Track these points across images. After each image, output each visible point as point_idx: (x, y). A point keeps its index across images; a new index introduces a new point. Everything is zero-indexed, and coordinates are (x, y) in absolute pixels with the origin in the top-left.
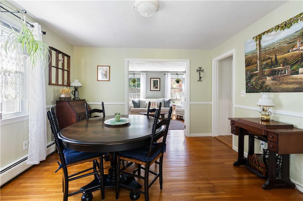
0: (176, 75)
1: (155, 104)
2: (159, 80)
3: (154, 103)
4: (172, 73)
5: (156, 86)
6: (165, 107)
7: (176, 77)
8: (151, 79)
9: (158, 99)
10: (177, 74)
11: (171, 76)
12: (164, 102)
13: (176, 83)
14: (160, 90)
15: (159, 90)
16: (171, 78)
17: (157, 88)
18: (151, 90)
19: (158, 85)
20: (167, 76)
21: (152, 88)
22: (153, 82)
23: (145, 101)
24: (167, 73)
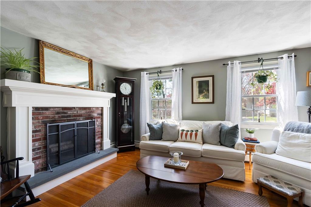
0: (258, 63)
2: (210, 79)
3: (194, 133)
4: (245, 59)
6: (221, 145)
7: (257, 68)
8: (194, 79)
9: (207, 123)
10: (259, 60)
11: (242, 68)
12: (220, 132)
13: (256, 82)
14: (213, 102)
15: (211, 101)
16: (243, 72)
17: (207, 97)
18: (194, 101)
20: (232, 68)
21: (196, 98)
22: (198, 84)
23: (176, 126)
24: (229, 63)
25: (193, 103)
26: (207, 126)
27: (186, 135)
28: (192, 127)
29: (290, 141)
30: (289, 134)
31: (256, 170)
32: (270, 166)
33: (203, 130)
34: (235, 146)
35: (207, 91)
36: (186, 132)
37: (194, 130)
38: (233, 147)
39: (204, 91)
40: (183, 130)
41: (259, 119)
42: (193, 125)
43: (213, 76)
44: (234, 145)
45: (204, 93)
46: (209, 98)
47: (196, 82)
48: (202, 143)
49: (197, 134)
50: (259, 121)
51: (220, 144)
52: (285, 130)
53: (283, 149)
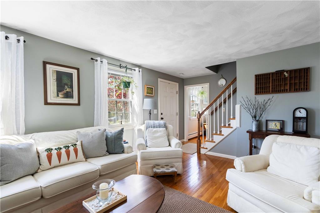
0: (119, 69)
1: (76, 151)
2: (74, 72)
3: (71, 149)
5: (68, 90)
6: (110, 154)
7: (123, 74)
9: (82, 131)
10: (121, 66)
11: (108, 69)
14: (79, 104)
15: (76, 102)
16: (109, 74)
17: (69, 95)
19: (71, 87)
21: (52, 97)
22: (55, 75)
23: (31, 145)
24: (99, 59)
25: (46, 103)
26: (86, 135)
27: (59, 156)
28: (62, 141)
29: (154, 135)
30: (152, 130)
31: (143, 165)
32: (155, 157)
33: (82, 142)
34: (126, 150)
35: (70, 88)
36: (56, 151)
37: (70, 145)
38: (123, 152)
39: (66, 87)
40: (49, 150)
41: (121, 121)
42: (61, 138)
43: (78, 70)
44: (124, 150)
45: (66, 90)
46: (73, 97)
47: (51, 71)
48: (84, 159)
49: (77, 149)
50: (121, 123)
51: (108, 154)
52: (147, 128)
53: (152, 142)
